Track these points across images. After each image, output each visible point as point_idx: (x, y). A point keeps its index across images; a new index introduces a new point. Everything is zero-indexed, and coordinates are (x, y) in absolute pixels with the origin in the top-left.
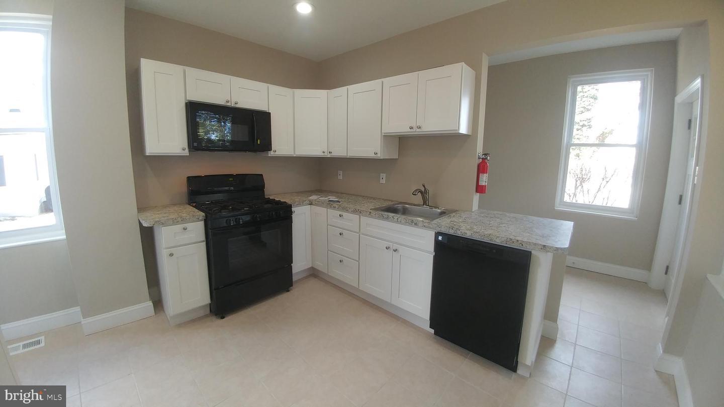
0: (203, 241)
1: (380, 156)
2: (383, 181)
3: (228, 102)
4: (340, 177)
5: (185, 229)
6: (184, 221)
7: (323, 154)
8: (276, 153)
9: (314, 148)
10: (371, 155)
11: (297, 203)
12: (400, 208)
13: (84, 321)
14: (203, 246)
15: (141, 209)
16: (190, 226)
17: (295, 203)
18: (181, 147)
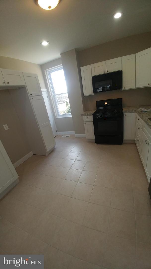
3: (105, 72)
13: (75, 135)
16: (89, 116)
17: (127, 111)
18: (91, 92)
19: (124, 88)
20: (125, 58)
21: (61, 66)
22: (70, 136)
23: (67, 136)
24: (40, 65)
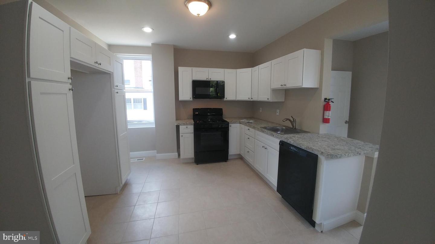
0: (193, 133)
1: (270, 100)
2: (278, 114)
3: (207, 79)
4: (261, 111)
5: (187, 127)
6: (187, 124)
7: (249, 99)
8: (227, 99)
9: (244, 96)
10: (266, 100)
11: (233, 122)
12: (280, 128)
13: (157, 155)
14: (192, 135)
15: (177, 119)
16: (189, 126)
17: (232, 122)
18: (190, 97)
19: (226, 98)
20: (228, 71)
21: (150, 56)
22: (144, 158)
23: (138, 160)
24: (108, 44)
